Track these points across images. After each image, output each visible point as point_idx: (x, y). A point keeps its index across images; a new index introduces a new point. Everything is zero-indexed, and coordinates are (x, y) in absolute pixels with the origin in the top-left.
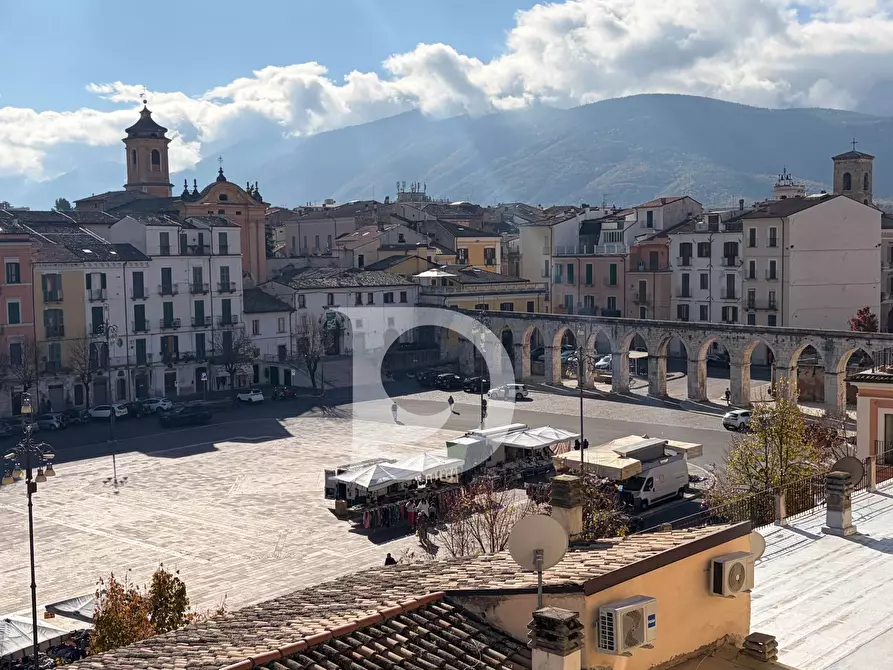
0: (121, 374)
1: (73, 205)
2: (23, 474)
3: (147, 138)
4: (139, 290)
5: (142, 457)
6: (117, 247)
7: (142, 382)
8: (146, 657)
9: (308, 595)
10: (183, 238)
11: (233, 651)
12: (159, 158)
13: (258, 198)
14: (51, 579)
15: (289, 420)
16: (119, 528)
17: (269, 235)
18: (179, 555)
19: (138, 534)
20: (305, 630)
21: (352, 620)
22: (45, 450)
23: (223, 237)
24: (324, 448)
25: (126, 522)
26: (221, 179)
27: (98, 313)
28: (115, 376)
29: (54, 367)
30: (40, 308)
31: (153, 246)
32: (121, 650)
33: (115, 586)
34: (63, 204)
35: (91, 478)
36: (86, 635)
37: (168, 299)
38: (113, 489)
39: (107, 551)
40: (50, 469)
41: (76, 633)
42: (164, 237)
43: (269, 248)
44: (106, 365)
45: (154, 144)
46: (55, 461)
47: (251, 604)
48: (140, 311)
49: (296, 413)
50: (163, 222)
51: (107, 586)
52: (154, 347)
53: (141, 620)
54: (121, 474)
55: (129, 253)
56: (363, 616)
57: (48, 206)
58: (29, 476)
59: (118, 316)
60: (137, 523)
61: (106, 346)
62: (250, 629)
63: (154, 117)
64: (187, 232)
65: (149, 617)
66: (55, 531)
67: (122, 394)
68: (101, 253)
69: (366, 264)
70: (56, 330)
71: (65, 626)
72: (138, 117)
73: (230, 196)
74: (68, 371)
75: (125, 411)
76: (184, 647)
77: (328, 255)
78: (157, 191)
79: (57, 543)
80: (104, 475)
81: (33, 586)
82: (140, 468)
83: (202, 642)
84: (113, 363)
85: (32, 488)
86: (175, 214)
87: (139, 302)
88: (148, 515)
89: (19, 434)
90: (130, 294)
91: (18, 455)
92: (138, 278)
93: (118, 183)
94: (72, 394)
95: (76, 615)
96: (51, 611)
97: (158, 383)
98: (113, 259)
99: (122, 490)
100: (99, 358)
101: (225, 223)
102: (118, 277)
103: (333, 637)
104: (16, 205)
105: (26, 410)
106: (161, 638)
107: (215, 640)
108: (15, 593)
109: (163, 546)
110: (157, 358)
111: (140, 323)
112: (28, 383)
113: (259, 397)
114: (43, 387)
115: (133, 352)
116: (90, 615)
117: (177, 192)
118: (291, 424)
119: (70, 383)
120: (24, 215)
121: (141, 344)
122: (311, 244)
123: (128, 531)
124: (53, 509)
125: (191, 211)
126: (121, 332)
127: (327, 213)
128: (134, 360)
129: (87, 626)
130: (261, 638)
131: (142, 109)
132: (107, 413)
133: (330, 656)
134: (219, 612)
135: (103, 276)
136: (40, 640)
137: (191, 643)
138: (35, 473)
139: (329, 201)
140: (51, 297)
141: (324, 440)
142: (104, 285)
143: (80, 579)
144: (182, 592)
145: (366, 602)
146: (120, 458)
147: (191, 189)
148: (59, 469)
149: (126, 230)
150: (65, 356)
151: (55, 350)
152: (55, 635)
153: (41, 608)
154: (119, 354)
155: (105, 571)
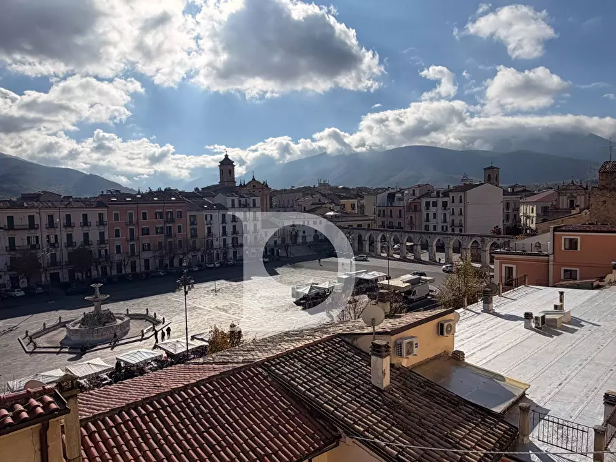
0: (217, 251)
1: (201, 190)
2: (183, 288)
3: (227, 165)
4: (224, 221)
5: (225, 282)
6: (215, 205)
7: (225, 254)
8: (228, 356)
9: (287, 334)
10: (240, 201)
11: (260, 354)
12: (231, 172)
13: (267, 186)
14: (193, 326)
15: (278, 268)
16: (217, 307)
17: (271, 199)
18: (238, 318)
19: (224, 310)
20: (285, 347)
21: (303, 344)
22: (191, 279)
23: (254, 200)
24: (292, 279)
25: (220, 306)
26: (254, 179)
27: (209, 229)
28: (215, 252)
29: (194, 249)
30: (189, 227)
31: (229, 204)
32: (219, 353)
33: (216, 330)
34: (197, 189)
35: (207, 289)
36: (206, 346)
37: (234, 223)
38: (215, 293)
39: (213, 316)
40: (192, 286)
41: (202, 346)
42: (233, 201)
43: (271, 204)
44: (212, 248)
45: (229, 167)
46: (196, 283)
47: (265, 336)
48: (224, 228)
49: (281, 266)
50: (233, 196)
51: (213, 329)
52: (229, 241)
53: (226, 341)
54: (218, 287)
55: (221, 207)
56: (307, 342)
57: (192, 190)
58: (185, 288)
59: (217, 230)
60: (223, 306)
61: (212, 240)
62: (266, 346)
63: (229, 157)
64: (241, 199)
65: (228, 341)
66: (194, 308)
67: (218, 258)
68: (211, 207)
69: (307, 209)
70: (194, 236)
71: (198, 343)
72: (224, 157)
73: (257, 186)
74: (199, 250)
75: (219, 265)
76: (242, 352)
77: (292, 207)
78: (231, 184)
79: (195, 313)
80: (212, 288)
81: (187, 329)
82: (224, 285)
83: (248, 350)
84: (215, 247)
85: (186, 293)
86: (237, 193)
87: (224, 225)
88: (227, 303)
89: (182, 273)
90: (221, 222)
91: (181, 281)
92: (224, 216)
93: (217, 182)
94: (200, 258)
95: (202, 339)
96: (193, 338)
97: (231, 255)
98: (215, 209)
99: (218, 293)
100: (210, 245)
101: (255, 196)
102: (217, 216)
103: (296, 350)
104: (180, 190)
105: (184, 264)
106: (233, 349)
107: (253, 350)
108: (180, 331)
109: (233, 314)
110: (230, 245)
111: (224, 233)
112: (184, 254)
114: (190, 256)
115: (222, 243)
116: (207, 339)
117: (237, 184)
118: (279, 270)
119: (199, 255)
120: (181, 193)
121: (225, 240)
122: (286, 203)
123: (220, 309)
124: (193, 301)
125: (243, 191)
126: (218, 236)
127: (292, 191)
128: (222, 246)
129: (207, 344)
130: (270, 350)
131: (225, 154)
132: (212, 265)
133: (295, 357)
134: (254, 340)
135: (211, 216)
136: (189, 348)
137: (244, 351)
138: (187, 288)
139: (293, 187)
140: (192, 223)
141: (291, 276)
142: (211, 219)
143: (203, 326)
144: (240, 332)
145: (308, 337)
146: (217, 282)
147: (243, 183)
148: (195, 286)
149: (219, 199)
150: (198, 245)
151: (194, 242)
152: (194, 347)
153: (189, 337)
154: (217, 244)
155: (213, 323)
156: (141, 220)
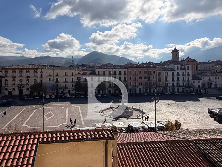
0: (170, 88)
1: (163, 62)
3: (175, 52)
4: (173, 75)
5: (173, 101)
6: (169, 68)
7: (173, 89)
8: (175, 134)
9: (206, 130)
10: (181, 67)
11: (191, 137)
12: (177, 55)
13: (195, 60)
14: (158, 117)
15: (200, 98)
16: (169, 112)
17: (197, 66)
18: (179, 118)
19: (172, 113)
20: (205, 136)
21: (216, 137)
22: (158, 98)
23: (188, 67)
24: (207, 104)
25: (170, 111)
26: (188, 58)
27: (166, 78)
28: (169, 88)
29: (159, 86)
30: (158, 77)
31: (176, 68)
32: (170, 131)
33: (169, 121)
34: (161, 62)
35: (164, 103)
36: (164, 127)
37: (178, 77)
38: (168, 105)
39: (167, 115)
40: (159, 101)
41: (161, 126)
42: (178, 67)
43: (197, 69)
44: (167, 86)
45: (176, 53)
46: (159, 100)
47: (193, 129)
48: (173, 78)
49: (202, 97)
50: (178, 65)
51: (167, 121)
52: (175, 84)
53: (173, 127)
54: (169, 103)
55: (172, 69)
56: (219, 137)
57: (159, 62)
58: (155, 102)
59: (170, 79)
60: (172, 111)
61: (167, 83)
62: (194, 134)
63: (176, 49)
64: (182, 66)
65: (174, 127)
66: (159, 110)
67: (169, 91)
68: (167, 69)
69: (218, 72)
70: (160, 81)
72: (174, 49)
73: (190, 60)
74: (161, 87)
75: (170, 94)
76: (181, 134)
77: (209, 70)
78: (177, 60)
79: (159, 112)
80: (166, 103)
81: (155, 118)
82: (172, 103)
83: (184, 133)
84: (168, 86)
85: (156, 103)
86: (180, 63)
87: (173, 77)
88: (174, 111)
89: (154, 95)
91: (154, 98)
92: (173, 73)
93: (170, 59)
94: (162, 90)
95: (162, 124)
96: (158, 122)
97: (176, 90)
98: (169, 70)
99: (169, 106)
100: (166, 85)
101: (189, 65)
102: (170, 73)
103: (212, 139)
104: (154, 62)
105: (155, 92)
106: (177, 131)
107: (187, 134)
108: (152, 118)
109: (176, 116)
110: (176, 86)
111: (173, 80)
112: (155, 88)
113: (194, 94)
114: (157, 89)
115: (172, 85)
116: (164, 124)
117: (180, 60)
118: (200, 99)
119: (162, 88)
120: (155, 64)
121: (173, 83)
122: (206, 68)
123: (170, 112)
124: (158, 107)
125: (183, 63)
126: (170, 81)
127: (209, 63)
128: (172, 86)
129: (164, 126)
130: (196, 136)
131: (175, 47)
132: (167, 94)
133: (211, 143)
134: (187, 129)
135: (167, 73)
136: (156, 126)
137: (182, 133)
138: (156, 101)
139: (210, 61)
140: (159, 76)
141: (208, 103)
142: (167, 74)
143: (162, 118)
144: (180, 124)
145: (219, 135)
146: (169, 101)
147: (183, 59)
148: (160, 101)
149: (171, 66)
150: (161, 85)
151: (160, 83)
152: (158, 126)
153: (156, 121)
154: (169, 85)
155: (167, 118)
156: (139, 74)
